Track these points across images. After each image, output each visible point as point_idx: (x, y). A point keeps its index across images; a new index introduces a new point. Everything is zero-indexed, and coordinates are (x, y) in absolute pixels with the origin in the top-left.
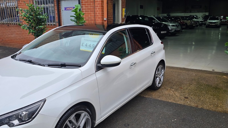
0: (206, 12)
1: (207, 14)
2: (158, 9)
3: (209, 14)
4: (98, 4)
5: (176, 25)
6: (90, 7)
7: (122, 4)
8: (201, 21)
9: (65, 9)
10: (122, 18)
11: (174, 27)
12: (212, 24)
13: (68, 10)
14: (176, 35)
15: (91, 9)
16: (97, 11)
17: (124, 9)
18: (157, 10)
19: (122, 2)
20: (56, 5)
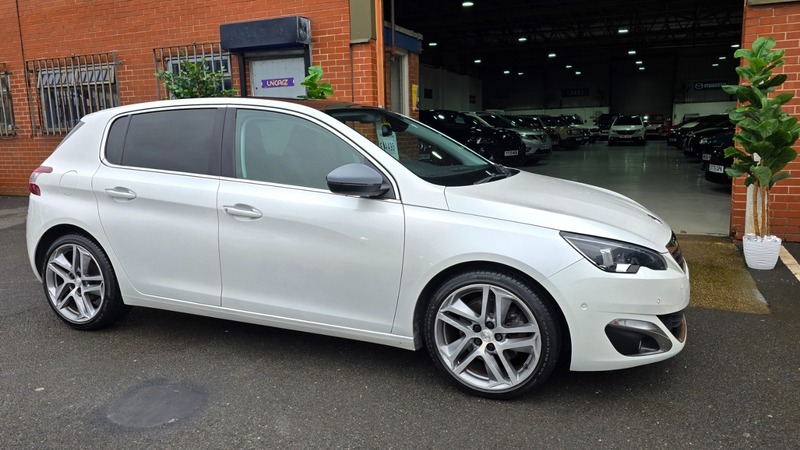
0: (601, 106)
1: (605, 111)
2: (472, 100)
3: (611, 111)
4: (363, 67)
5: (540, 136)
6: (339, 75)
7: (410, 73)
8: (593, 130)
9: (265, 84)
10: (411, 110)
11: (534, 141)
12: (626, 137)
13: (272, 86)
14: (540, 162)
15: (342, 81)
16: (360, 87)
17: (415, 87)
18: (471, 102)
19: (410, 68)
20: (237, 73)
